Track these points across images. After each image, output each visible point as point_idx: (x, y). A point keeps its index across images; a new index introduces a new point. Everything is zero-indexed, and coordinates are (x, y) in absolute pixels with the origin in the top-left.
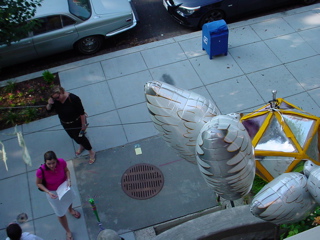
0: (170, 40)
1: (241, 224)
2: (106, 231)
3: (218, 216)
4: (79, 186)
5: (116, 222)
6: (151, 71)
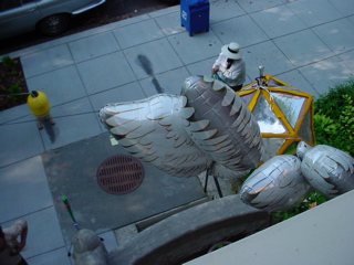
0: (144, 16)
1: (231, 215)
2: (82, 231)
3: (205, 209)
4: (50, 183)
5: (93, 220)
6: (125, 51)
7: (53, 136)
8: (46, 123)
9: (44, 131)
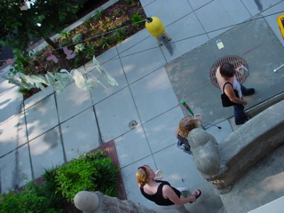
4: (174, 88)
7: (171, 50)
8: (164, 40)
9: (164, 47)
